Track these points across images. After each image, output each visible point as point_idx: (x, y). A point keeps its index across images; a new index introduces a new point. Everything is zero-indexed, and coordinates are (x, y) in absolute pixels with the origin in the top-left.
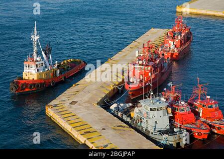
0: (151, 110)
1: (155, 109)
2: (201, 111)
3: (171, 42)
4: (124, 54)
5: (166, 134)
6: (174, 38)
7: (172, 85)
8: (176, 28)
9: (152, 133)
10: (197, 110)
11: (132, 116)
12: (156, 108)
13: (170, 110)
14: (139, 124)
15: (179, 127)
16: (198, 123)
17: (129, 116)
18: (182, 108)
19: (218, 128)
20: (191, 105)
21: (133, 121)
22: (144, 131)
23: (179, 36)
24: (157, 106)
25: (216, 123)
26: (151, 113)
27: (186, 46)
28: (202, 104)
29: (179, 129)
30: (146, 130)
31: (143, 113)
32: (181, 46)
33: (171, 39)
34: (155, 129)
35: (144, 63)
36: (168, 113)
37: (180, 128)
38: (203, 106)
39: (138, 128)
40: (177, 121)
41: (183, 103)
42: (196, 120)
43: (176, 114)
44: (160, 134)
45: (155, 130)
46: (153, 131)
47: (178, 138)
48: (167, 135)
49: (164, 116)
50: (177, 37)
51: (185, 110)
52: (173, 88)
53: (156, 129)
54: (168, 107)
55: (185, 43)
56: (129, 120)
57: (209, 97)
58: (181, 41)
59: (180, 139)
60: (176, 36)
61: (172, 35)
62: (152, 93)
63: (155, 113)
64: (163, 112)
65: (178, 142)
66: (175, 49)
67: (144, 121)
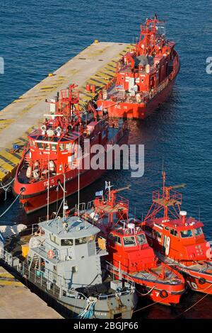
0: (63, 243)
1: (71, 240)
2: (168, 243)
3: (130, 80)
4: (26, 106)
5: (93, 295)
6: (135, 70)
7: (109, 187)
8: (143, 46)
9: (64, 295)
10: (159, 240)
11: (24, 254)
12: (74, 239)
13: (102, 242)
14: (38, 273)
15: (121, 277)
16: (160, 270)
17: (18, 254)
18: (129, 238)
19: (200, 280)
20: (148, 229)
21: (26, 266)
22: (49, 288)
23: (148, 66)
24: (76, 234)
25: (196, 269)
26: (63, 250)
27: (163, 86)
28: (170, 228)
29: (121, 284)
30: (52, 287)
31: (47, 250)
32: (151, 87)
33: (130, 72)
34: (70, 284)
35: (58, 135)
36: (98, 249)
37: (124, 281)
38: (172, 232)
39: (35, 281)
40: (118, 267)
41: (131, 226)
42: (159, 263)
43: (116, 251)
44: (81, 296)
45: (70, 287)
46: (66, 290)
47: (116, 304)
48: (95, 299)
49: (90, 255)
50: (144, 68)
51: (135, 241)
52: (111, 194)
53: (72, 286)
54: (98, 236)
55: (160, 81)
56: (17, 263)
57: (183, 213)
58: (151, 76)
59: (121, 306)
60: (141, 64)
61: (132, 64)
62: (66, 208)
63: (73, 249)
64: (89, 246)
65: (117, 312)
66: (138, 95)
67: (49, 266)
